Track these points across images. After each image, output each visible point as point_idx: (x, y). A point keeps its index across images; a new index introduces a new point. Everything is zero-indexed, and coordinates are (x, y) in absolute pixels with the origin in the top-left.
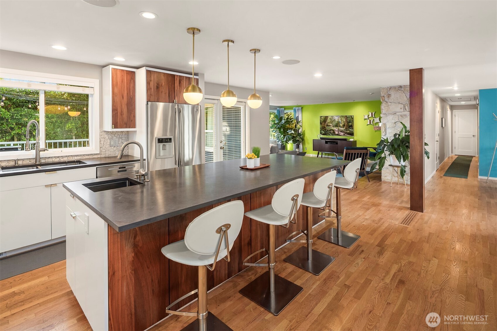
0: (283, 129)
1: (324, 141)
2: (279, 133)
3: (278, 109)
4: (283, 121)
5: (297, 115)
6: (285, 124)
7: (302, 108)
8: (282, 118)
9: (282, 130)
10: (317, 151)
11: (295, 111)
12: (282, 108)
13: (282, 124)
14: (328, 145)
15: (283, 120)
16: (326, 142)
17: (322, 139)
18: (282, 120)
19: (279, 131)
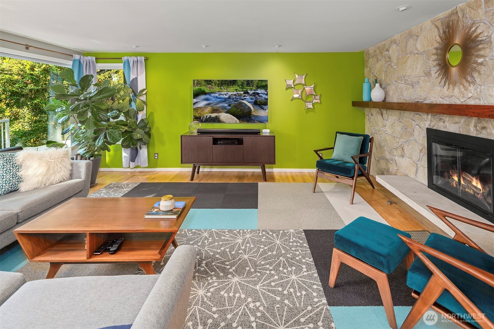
0: (92, 113)
1: (209, 139)
2: (79, 125)
3: (77, 57)
4: (93, 89)
5: (132, 77)
6: (101, 96)
7: (146, 59)
8: (90, 80)
9: (90, 114)
10: (191, 163)
11: (126, 64)
12: (89, 58)
13: (90, 98)
14: (219, 148)
15: (92, 86)
16: (215, 141)
17: (201, 132)
18: (89, 85)
19: (78, 117)
